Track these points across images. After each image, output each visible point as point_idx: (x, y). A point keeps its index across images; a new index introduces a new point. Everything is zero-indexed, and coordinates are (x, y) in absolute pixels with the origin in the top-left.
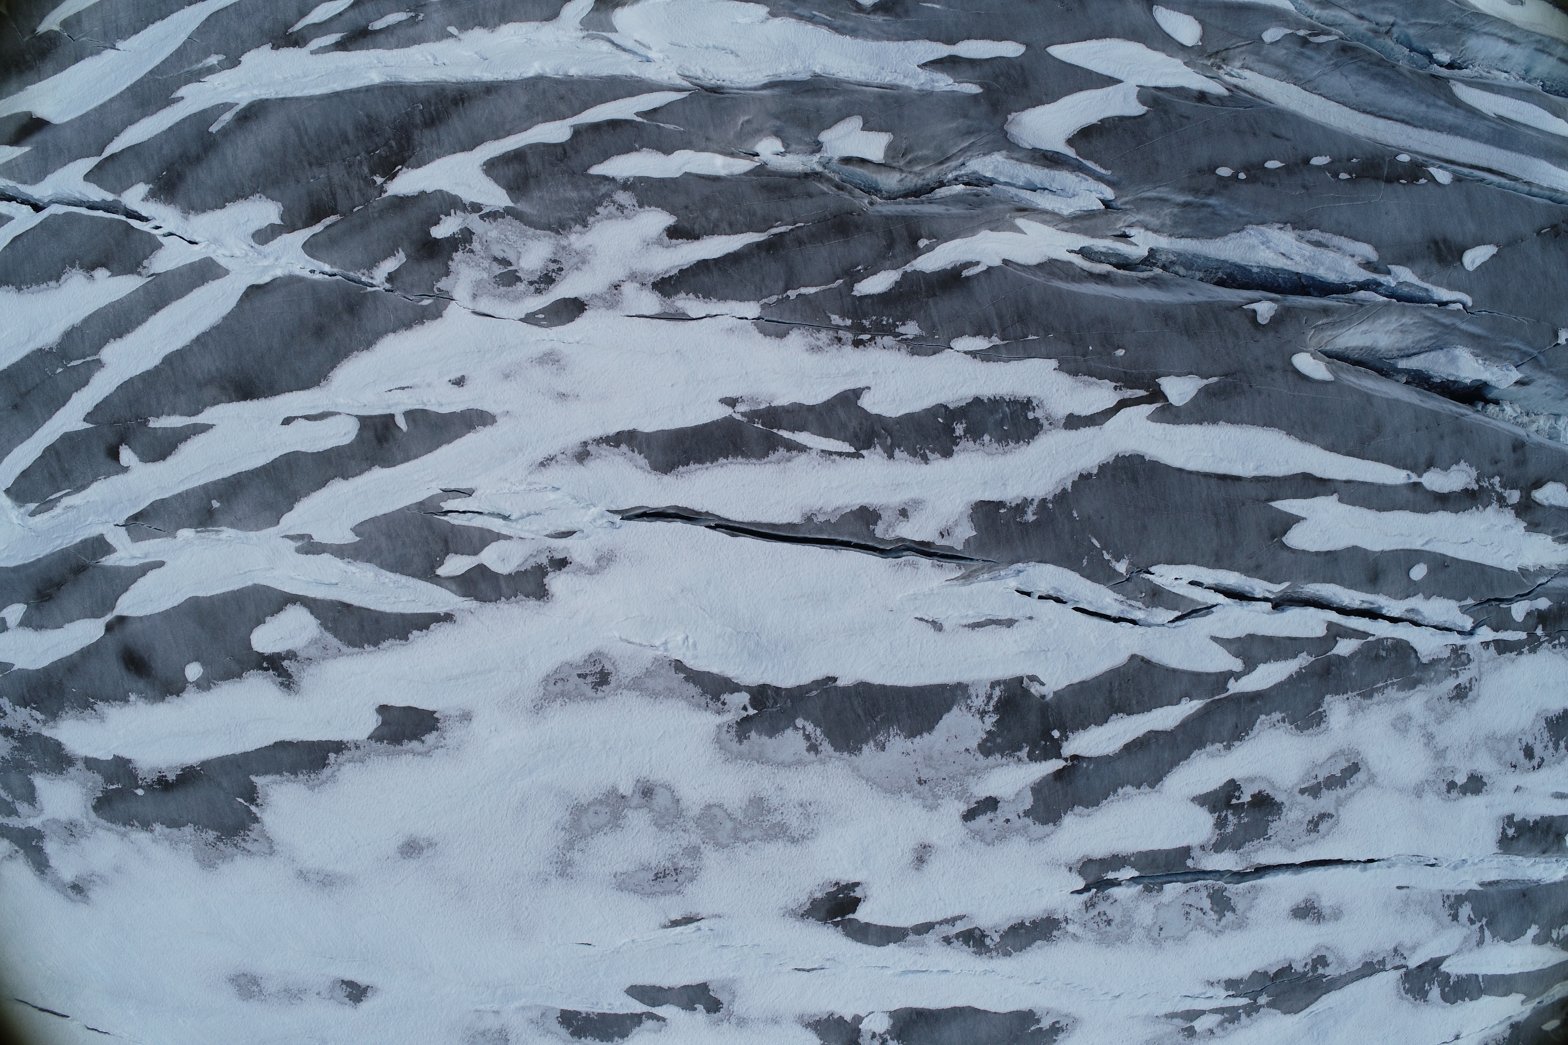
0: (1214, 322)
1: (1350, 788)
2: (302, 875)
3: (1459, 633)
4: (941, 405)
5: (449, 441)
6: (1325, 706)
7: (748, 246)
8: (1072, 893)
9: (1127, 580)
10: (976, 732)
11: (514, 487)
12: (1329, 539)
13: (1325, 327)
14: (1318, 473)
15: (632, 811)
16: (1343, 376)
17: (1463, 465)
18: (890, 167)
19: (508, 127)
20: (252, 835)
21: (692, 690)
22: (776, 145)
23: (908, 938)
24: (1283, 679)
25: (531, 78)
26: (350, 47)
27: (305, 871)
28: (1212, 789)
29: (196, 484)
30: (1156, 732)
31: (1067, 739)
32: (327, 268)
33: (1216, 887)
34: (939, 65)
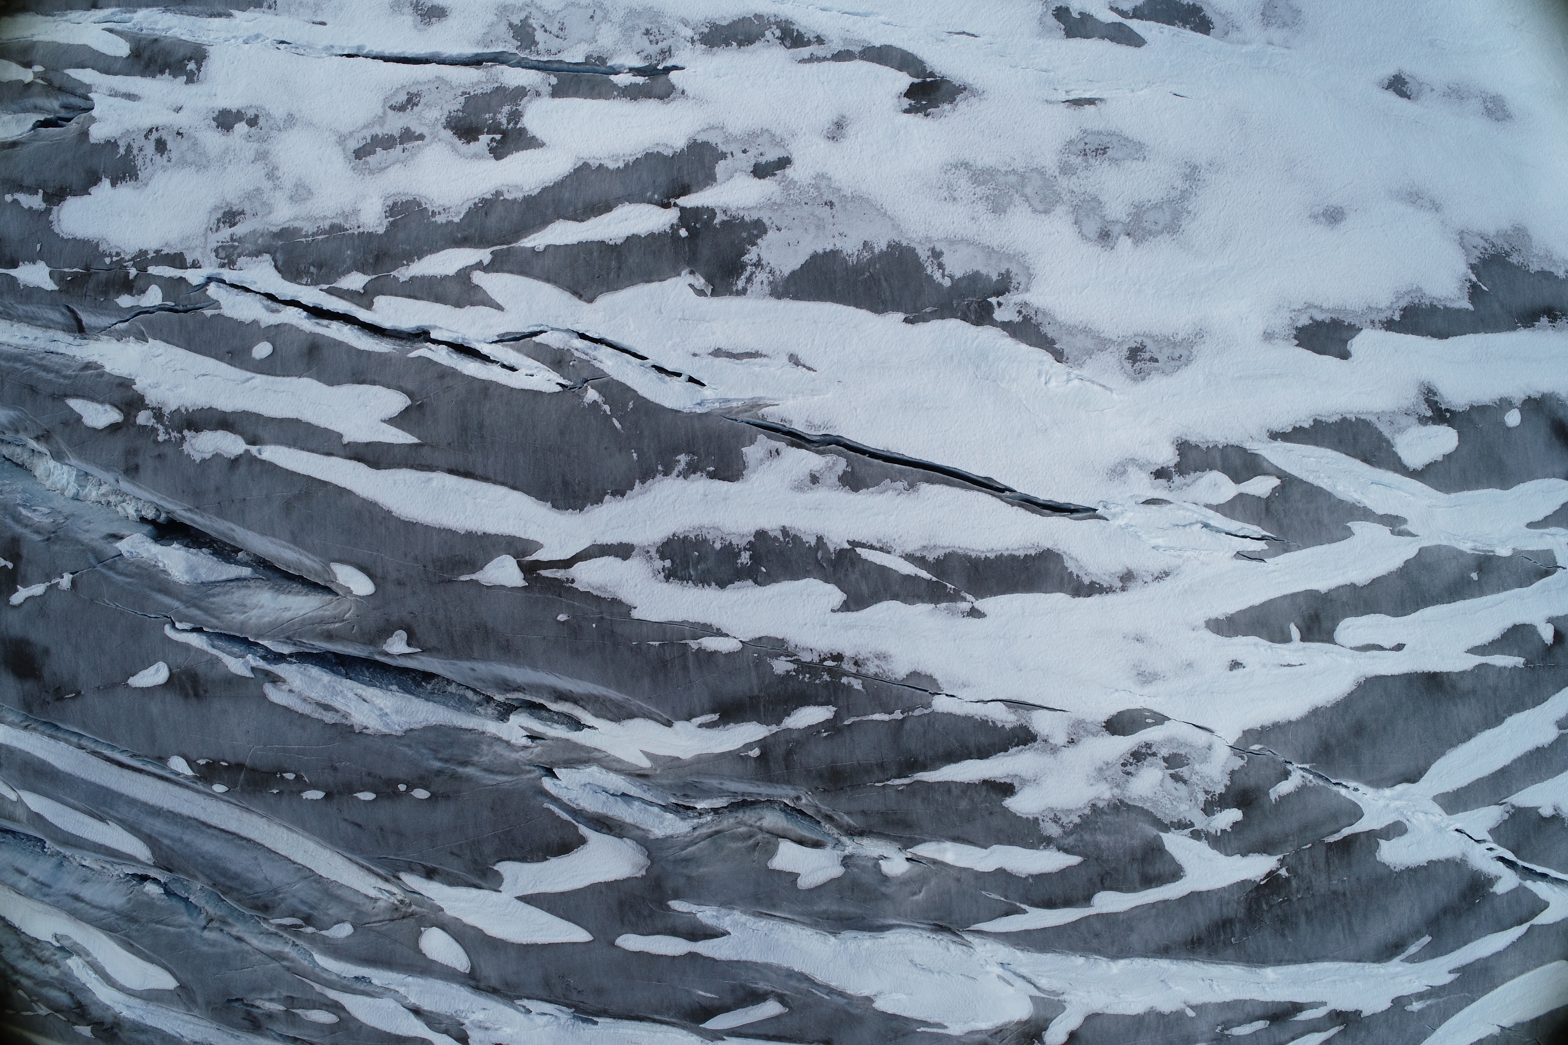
0: (456, 639)
1: (368, 134)
2: (1436, 207)
3: (223, 282)
4: (760, 584)
5: (1252, 608)
6: (386, 222)
7: (935, 768)
8: (683, 68)
9: (587, 381)
10: (768, 247)
11: (1195, 555)
12: (359, 396)
13: (331, 620)
14: (361, 467)
15: (1121, 220)
16: (318, 567)
17: (197, 458)
18: (772, 834)
19: (1154, 911)
20: (1477, 253)
21: (1049, 331)
22: (886, 867)
23: (860, 49)
24: (429, 256)
25: (1122, 958)
26: (1289, 1005)
27: (1434, 210)
28: (521, 152)
29: (1489, 597)
30: (575, 220)
31: (672, 226)
32: (1343, 791)
33: (527, 51)
34: (709, 932)
